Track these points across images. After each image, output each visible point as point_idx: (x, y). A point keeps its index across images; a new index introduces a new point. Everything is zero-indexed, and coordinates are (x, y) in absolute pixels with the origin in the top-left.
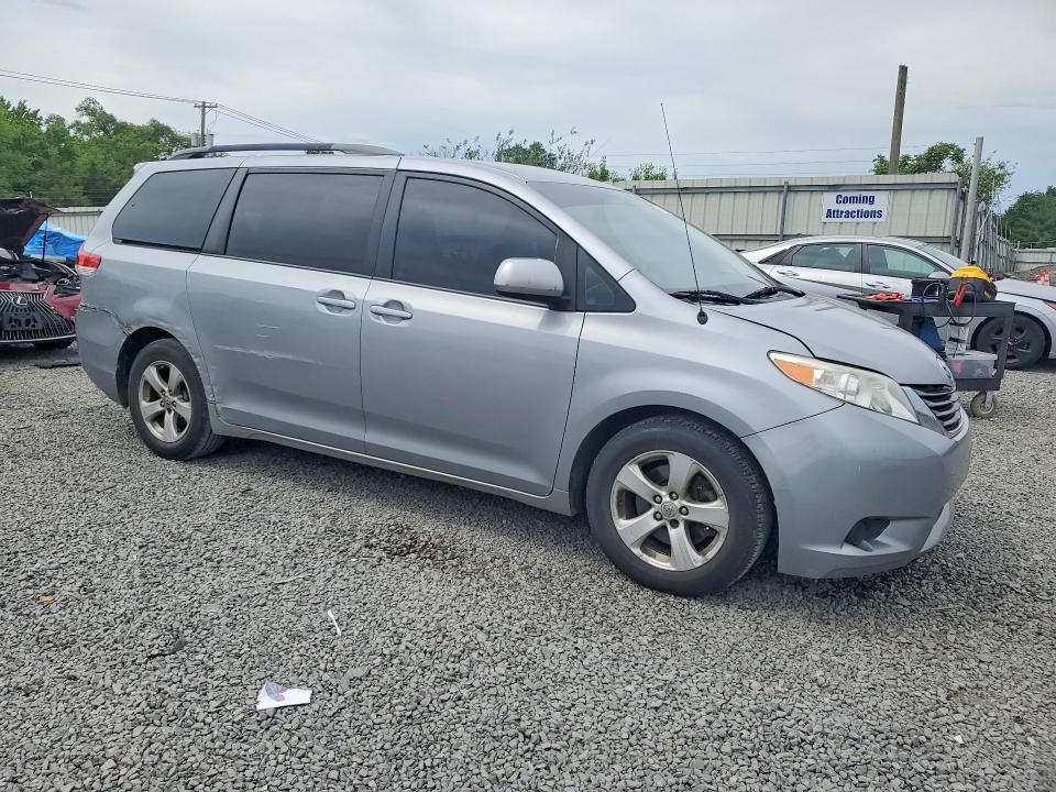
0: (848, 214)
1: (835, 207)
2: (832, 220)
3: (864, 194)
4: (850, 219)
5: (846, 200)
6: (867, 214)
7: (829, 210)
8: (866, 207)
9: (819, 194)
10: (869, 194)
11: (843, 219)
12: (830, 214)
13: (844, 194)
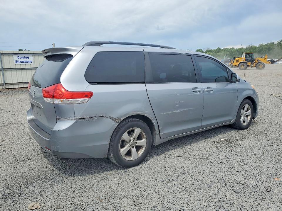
0: (22, 62)
1: (18, 60)
2: (18, 63)
3: (26, 56)
4: (23, 63)
5: (21, 58)
6: (28, 62)
7: (16, 61)
8: (27, 60)
9: (12, 56)
10: (27, 56)
11: (21, 63)
12: (16, 62)
13: (20, 56)
